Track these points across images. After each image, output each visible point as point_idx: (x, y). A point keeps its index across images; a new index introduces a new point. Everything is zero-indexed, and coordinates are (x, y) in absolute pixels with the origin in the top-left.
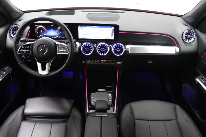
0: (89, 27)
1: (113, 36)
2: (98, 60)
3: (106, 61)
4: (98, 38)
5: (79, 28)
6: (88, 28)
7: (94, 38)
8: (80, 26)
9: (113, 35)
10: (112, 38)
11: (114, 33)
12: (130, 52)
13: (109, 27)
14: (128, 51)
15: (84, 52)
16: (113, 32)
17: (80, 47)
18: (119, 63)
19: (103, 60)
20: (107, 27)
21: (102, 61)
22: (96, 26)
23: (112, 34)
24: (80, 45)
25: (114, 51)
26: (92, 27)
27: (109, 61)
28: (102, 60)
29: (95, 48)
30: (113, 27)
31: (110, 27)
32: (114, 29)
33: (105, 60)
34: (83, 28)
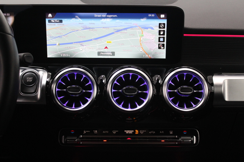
0: (81, 17)
1: (163, 45)
2: (114, 133)
3: (142, 132)
4: (113, 54)
5: (50, 21)
6: (80, 19)
7: (99, 53)
8: (50, 15)
9: (165, 43)
10: (162, 54)
11: (165, 36)
12: (227, 99)
13: (150, 15)
14: (221, 96)
15: (63, 101)
16: (162, 33)
17: (47, 82)
18: (188, 139)
19: (131, 132)
20: (142, 18)
21: (129, 134)
22: (104, 15)
23: (162, 39)
24: (48, 77)
25: (170, 94)
26: (93, 17)
27: (152, 134)
28: (127, 132)
29: (102, 87)
30: (162, 16)
31: (153, 15)
32: (165, 21)
33: (137, 131)
34: (61, 21)
